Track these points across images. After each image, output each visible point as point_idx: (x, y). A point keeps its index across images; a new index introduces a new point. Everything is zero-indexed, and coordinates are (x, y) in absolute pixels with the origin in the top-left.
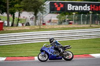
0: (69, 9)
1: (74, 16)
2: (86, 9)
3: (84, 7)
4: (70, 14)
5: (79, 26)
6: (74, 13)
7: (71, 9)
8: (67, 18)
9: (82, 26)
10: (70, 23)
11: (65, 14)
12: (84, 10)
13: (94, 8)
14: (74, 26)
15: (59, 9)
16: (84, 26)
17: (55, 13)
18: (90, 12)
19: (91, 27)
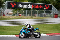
0: (19, 7)
1: (22, 11)
2: (29, 7)
3: (28, 6)
4: (20, 10)
5: (25, 17)
6: (22, 9)
7: (20, 7)
8: (18, 12)
9: (26, 17)
10: (20, 15)
11: (17, 10)
12: (28, 7)
13: (34, 6)
14: (22, 17)
15: (13, 6)
16: (28, 17)
17: (11, 9)
18: (32, 9)
19: (32, 18)
